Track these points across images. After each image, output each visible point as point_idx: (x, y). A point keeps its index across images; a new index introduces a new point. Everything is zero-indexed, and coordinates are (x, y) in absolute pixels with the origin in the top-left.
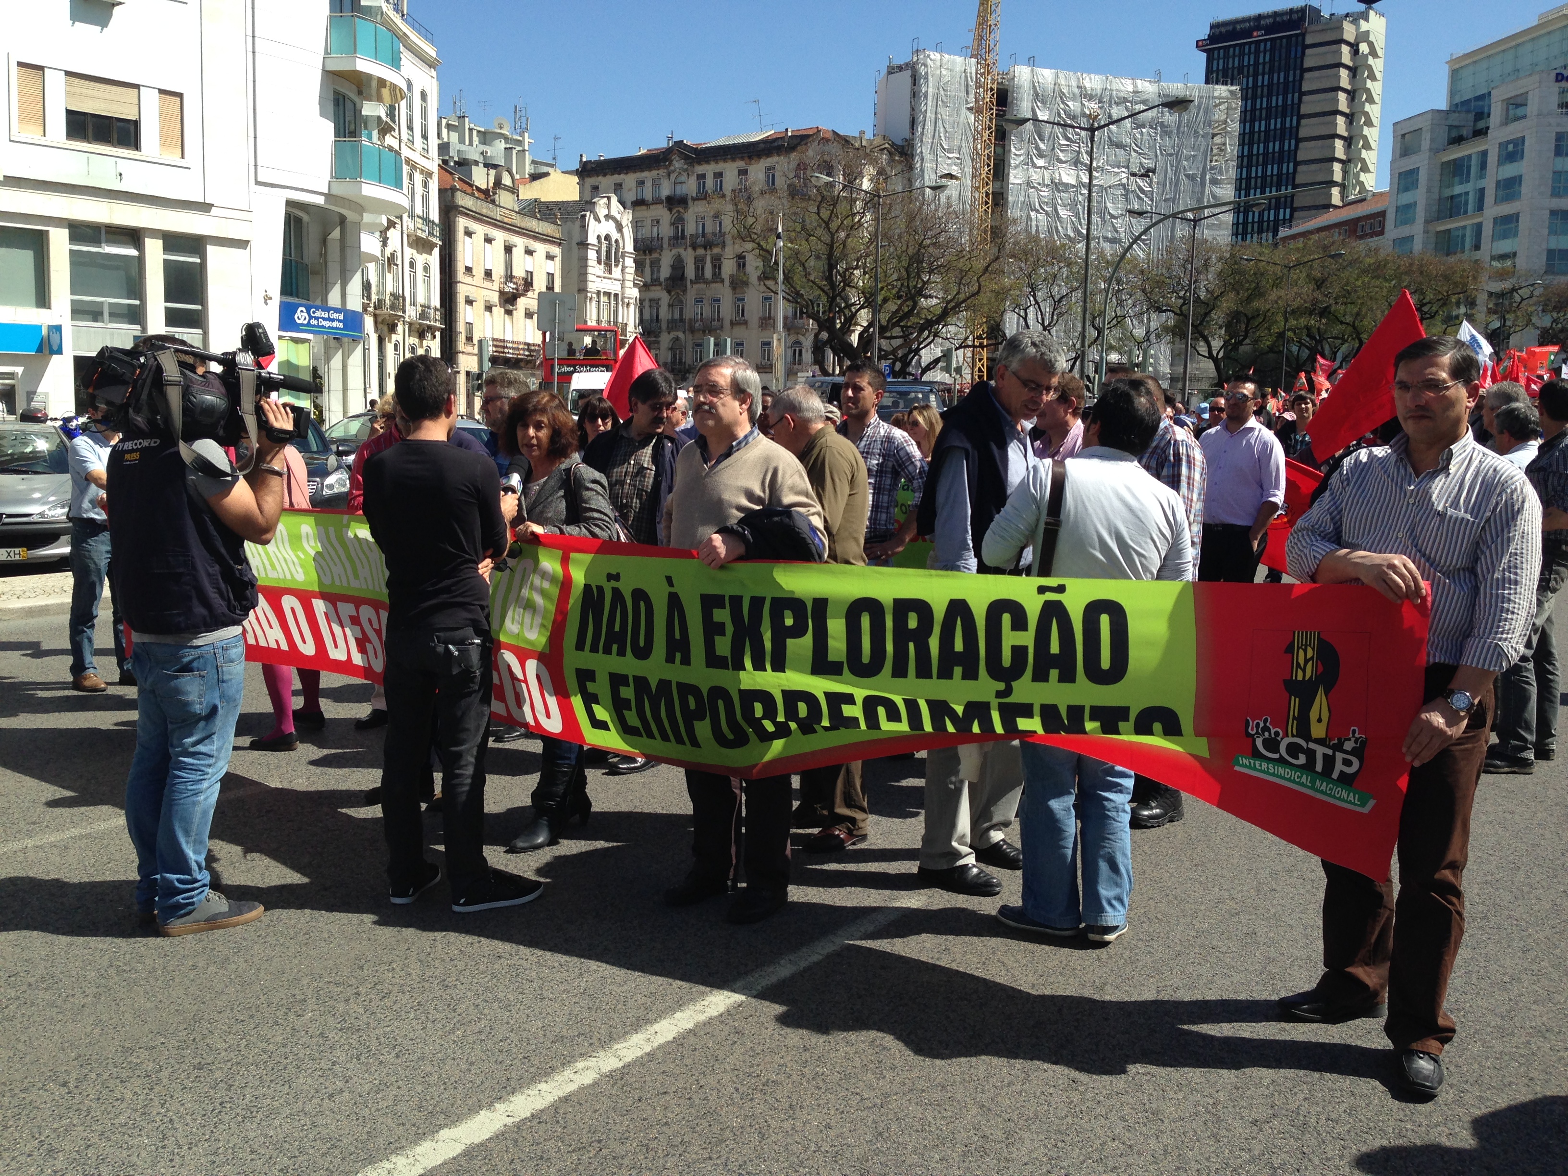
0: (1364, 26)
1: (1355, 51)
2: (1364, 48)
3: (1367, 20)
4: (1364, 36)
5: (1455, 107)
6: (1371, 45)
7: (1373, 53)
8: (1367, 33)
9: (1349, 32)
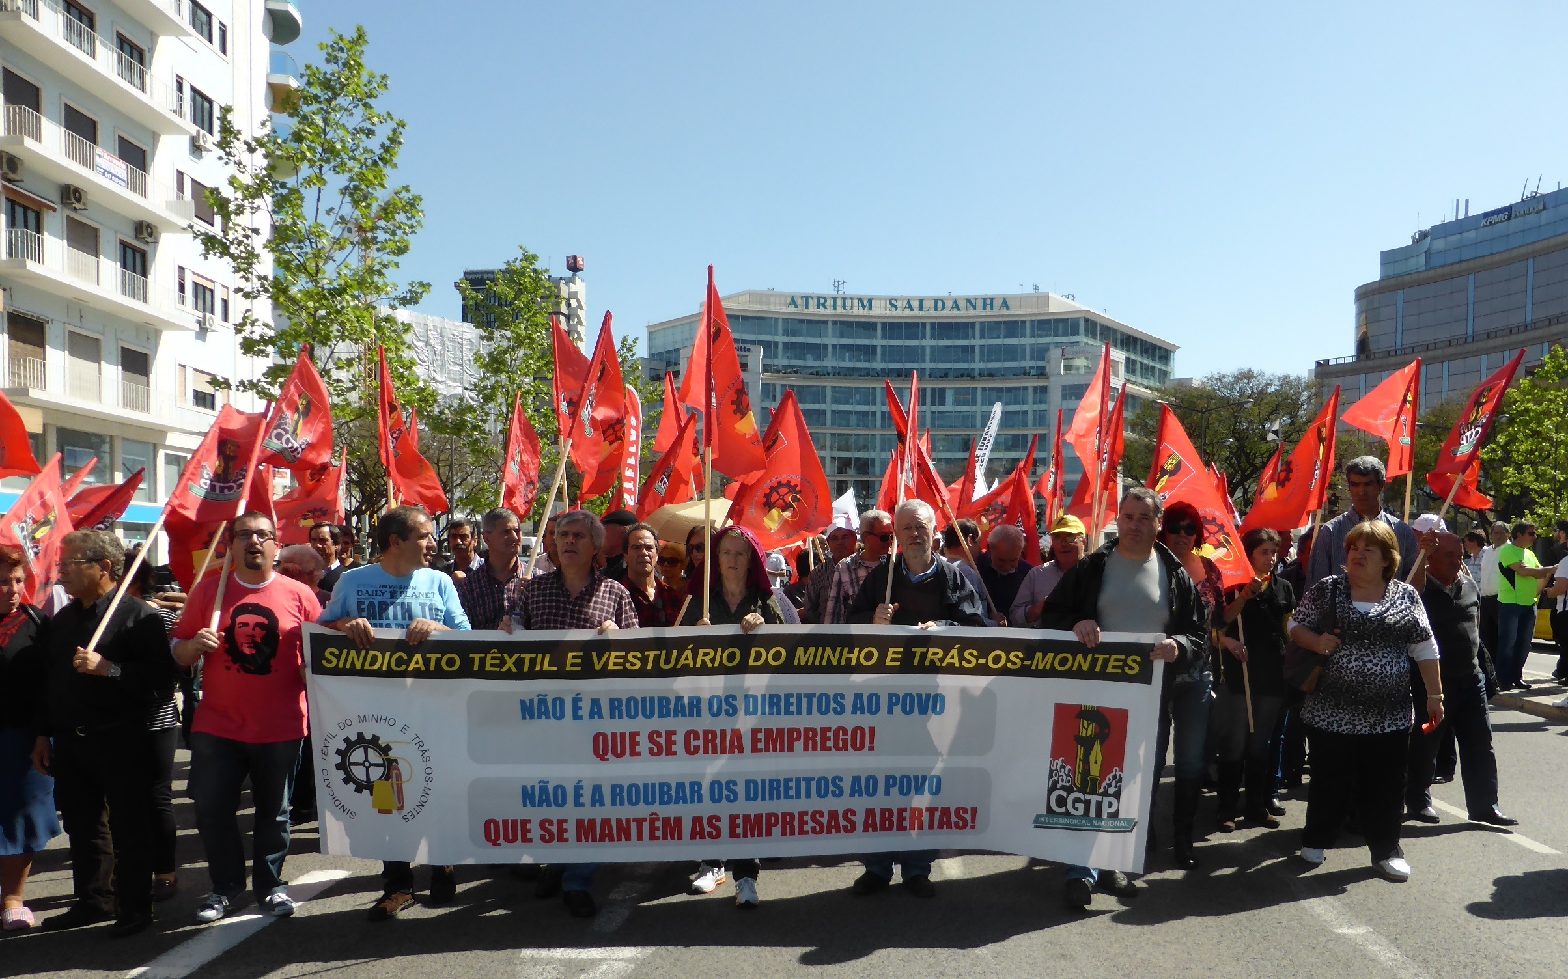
0: (573, 288)
1: (569, 305)
2: (574, 303)
3: (574, 283)
4: (573, 295)
5: (653, 356)
6: (578, 301)
7: (580, 306)
8: (576, 293)
9: (564, 291)
